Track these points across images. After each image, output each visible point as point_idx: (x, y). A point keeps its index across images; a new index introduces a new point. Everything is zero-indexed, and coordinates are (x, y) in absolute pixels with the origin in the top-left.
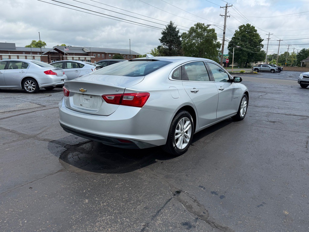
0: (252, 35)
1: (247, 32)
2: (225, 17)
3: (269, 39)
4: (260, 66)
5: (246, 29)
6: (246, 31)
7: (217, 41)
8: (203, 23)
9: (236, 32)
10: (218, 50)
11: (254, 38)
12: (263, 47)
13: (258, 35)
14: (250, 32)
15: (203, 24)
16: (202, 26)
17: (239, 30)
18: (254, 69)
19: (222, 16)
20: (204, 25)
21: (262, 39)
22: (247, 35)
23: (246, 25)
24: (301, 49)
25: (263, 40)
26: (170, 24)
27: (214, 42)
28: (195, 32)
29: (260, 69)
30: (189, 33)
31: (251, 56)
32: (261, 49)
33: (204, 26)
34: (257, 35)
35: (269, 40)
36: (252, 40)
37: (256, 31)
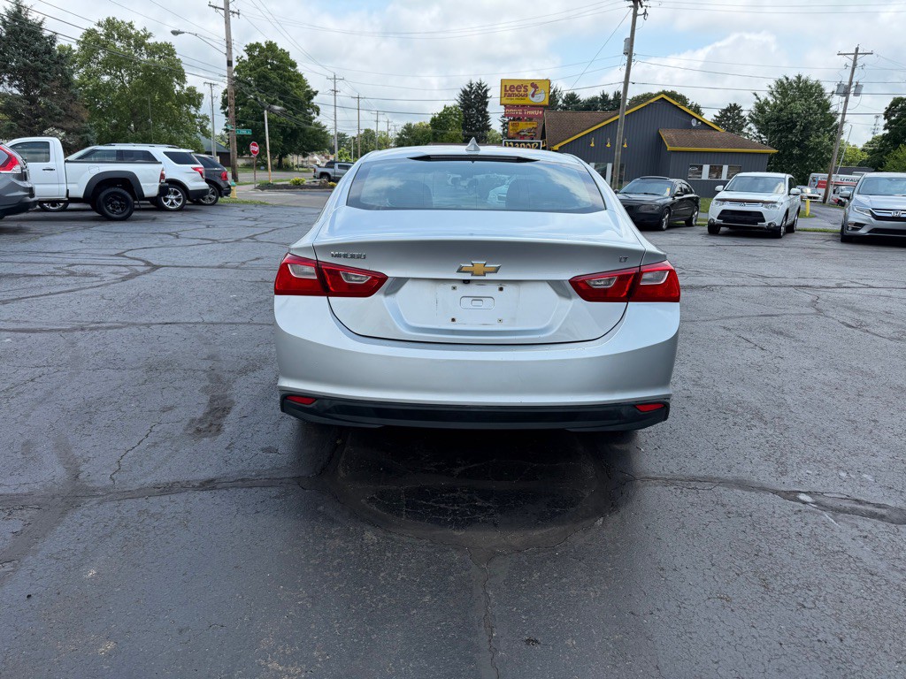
0: (284, 76)
1: (271, 64)
2: (225, 14)
3: (335, 91)
4: (333, 167)
5: (267, 58)
6: (268, 63)
7: (186, 86)
8: (128, 21)
9: (238, 61)
10: (193, 113)
11: (291, 86)
12: (318, 114)
13: (300, 76)
14: (278, 67)
15: (131, 25)
16: (126, 31)
17: (246, 57)
18: (318, 175)
19: (216, 7)
20: (132, 28)
21: (314, 90)
22: (273, 75)
23: (264, 45)
24: (404, 123)
25: (316, 93)
26: (16, 9)
27: (178, 88)
28: (104, 47)
29: (335, 173)
30: (83, 48)
31: (290, 135)
32: (314, 118)
33: (133, 32)
34: (298, 78)
35: (337, 94)
36: (286, 92)
37: (294, 65)
